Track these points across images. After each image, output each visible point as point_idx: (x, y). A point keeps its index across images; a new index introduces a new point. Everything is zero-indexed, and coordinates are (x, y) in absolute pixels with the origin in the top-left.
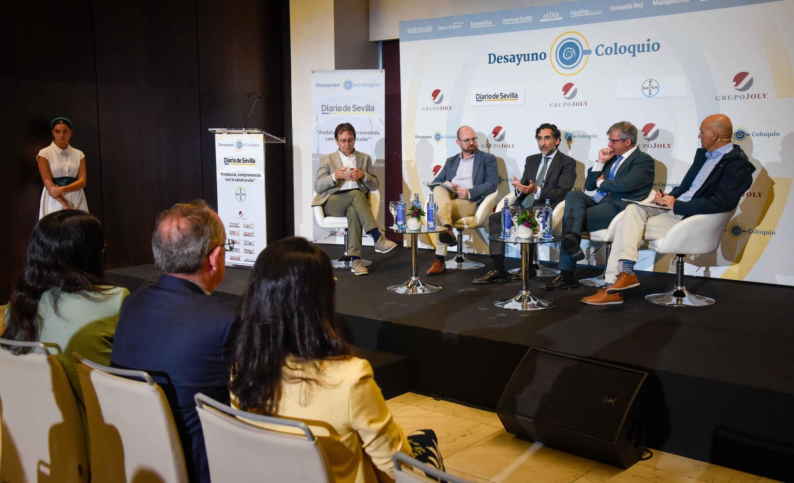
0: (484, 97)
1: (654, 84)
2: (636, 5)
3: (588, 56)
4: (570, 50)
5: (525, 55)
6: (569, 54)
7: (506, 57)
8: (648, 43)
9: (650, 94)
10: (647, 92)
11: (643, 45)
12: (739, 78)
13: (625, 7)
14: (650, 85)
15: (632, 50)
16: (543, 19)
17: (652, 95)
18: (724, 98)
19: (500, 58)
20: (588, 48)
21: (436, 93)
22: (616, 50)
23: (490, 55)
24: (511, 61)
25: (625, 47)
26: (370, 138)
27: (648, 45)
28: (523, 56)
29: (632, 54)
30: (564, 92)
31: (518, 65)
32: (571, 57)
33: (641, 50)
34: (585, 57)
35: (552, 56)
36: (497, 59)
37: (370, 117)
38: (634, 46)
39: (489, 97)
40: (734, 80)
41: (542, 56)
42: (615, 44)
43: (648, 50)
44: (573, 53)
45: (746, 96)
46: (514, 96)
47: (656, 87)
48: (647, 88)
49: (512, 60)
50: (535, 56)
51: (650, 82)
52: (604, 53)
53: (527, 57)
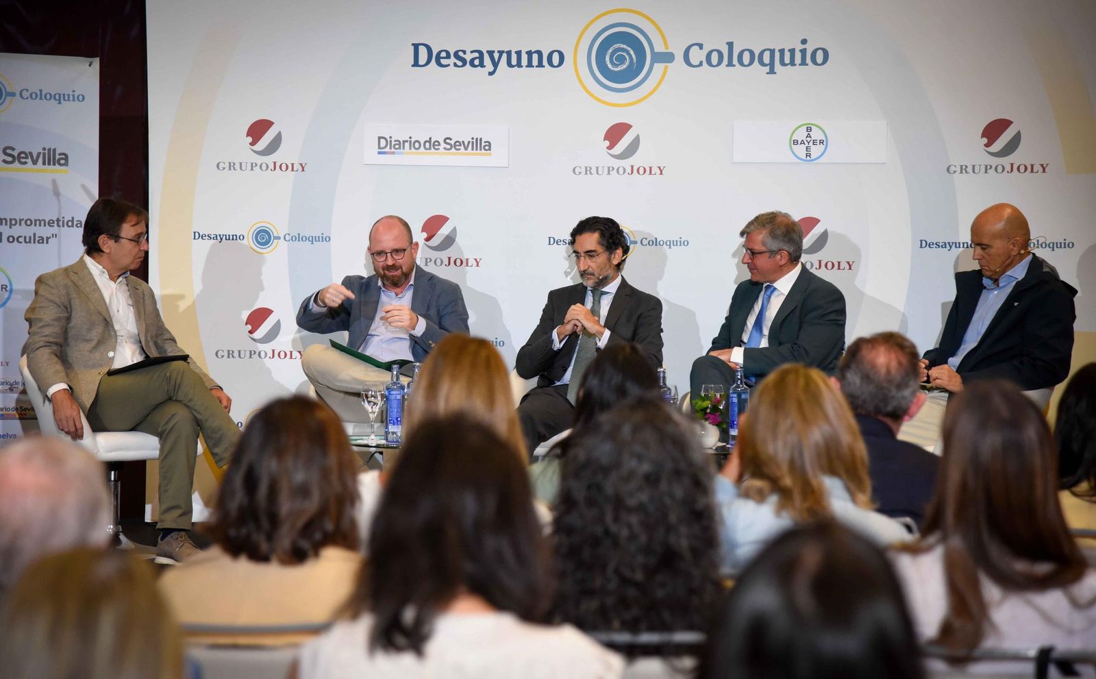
0: (400, 144)
1: (817, 134)
3: (666, 68)
4: (623, 49)
5: (509, 53)
6: (622, 60)
7: (461, 54)
8: (803, 47)
9: (808, 155)
10: (801, 150)
11: (792, 51)
12: (993, 130)
14: (809, 136)
15: (766, 59)
17: (813, 157)
18: (963, 169)
19: (443, 54)
20: (667, 48)
21: (258, 129)
22: (729, 56)
23: (416, 46)
24: (472, 64)
25: (752, 53)
26: (55, 236)
27: (803, 52)
28: (505, 56)
29: (767, 69)
30: (607, 143)
31: (491, 74)
32: (625, 66)
33: (787, 60)
34: (659, 67)
35: (579, 59)
36: (438, 59)
37: (54, 182)
38: (772, 52)
39: (414, 144)
40: (984, 135)
41: (556, 59)
42: (727, 43)
43: (804, 63)
44: (630, 56)
45: (1008, 168)
46: (479, 145)
47: (821, 142)
48: (803, 143)
49: (477, 62)
50: (535, 57)
51: (809, 129)
52: (705, 63)
53: (515, 59)
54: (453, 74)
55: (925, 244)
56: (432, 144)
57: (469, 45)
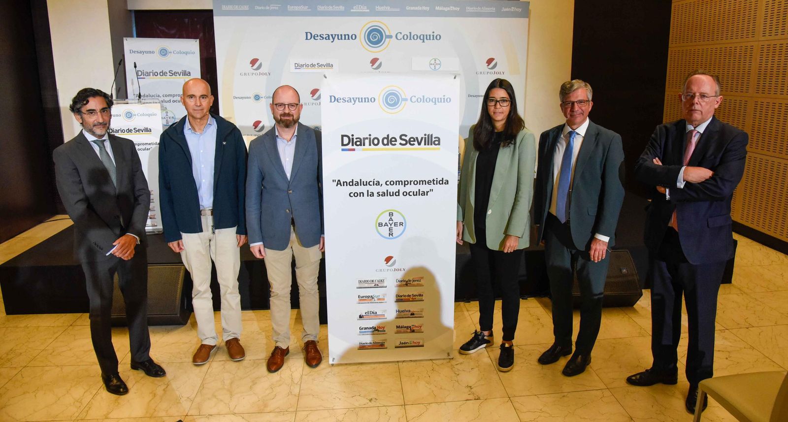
0: (302, 66)
1: (438, 62)
2: (424, 8)
3: (390, 40)
4: (376, 34)
5: (338, 35)
6: (375, 37)
7: (322, 36)
8: (433, 34)
9: (435, 68)
10: (433, 67)
11: (430, 35)
12: (490, 61)
13: (416, 8)
14: (435, 62)
15: (422, 38)
16: (353, 9)
18: (481, 73)
19: (316, 36)
20: (390, 34)
21: (254, 62)
22: (410, 37)
23: (307, 33)
24: (326, 39)
27: (433, 36)
28: (337, 36)
29: (422, 41)
30: (371, 64)
31: (332, 42)
32: (376, 39)
33: (428, 38)
34: (387, 40)
35: (361, 37)
36: (314, 37)
38: (424, 35)
39: (307, 66)
40: (487, 63)
41: (354, 37)
42: (409, 33)
43: (433, 39)
44: (378, 36)
45: (493, 73)
46: (329, 65)
47: (439, 64)
48: (433, 64)
49: (327, 38)
50: (347, 36)
51: (435, 60)
52: (402, 39)
53: (340, 37)
54: (319, 42)
55: (470, 96)
56: (313, 65)
57: (324, 33)
